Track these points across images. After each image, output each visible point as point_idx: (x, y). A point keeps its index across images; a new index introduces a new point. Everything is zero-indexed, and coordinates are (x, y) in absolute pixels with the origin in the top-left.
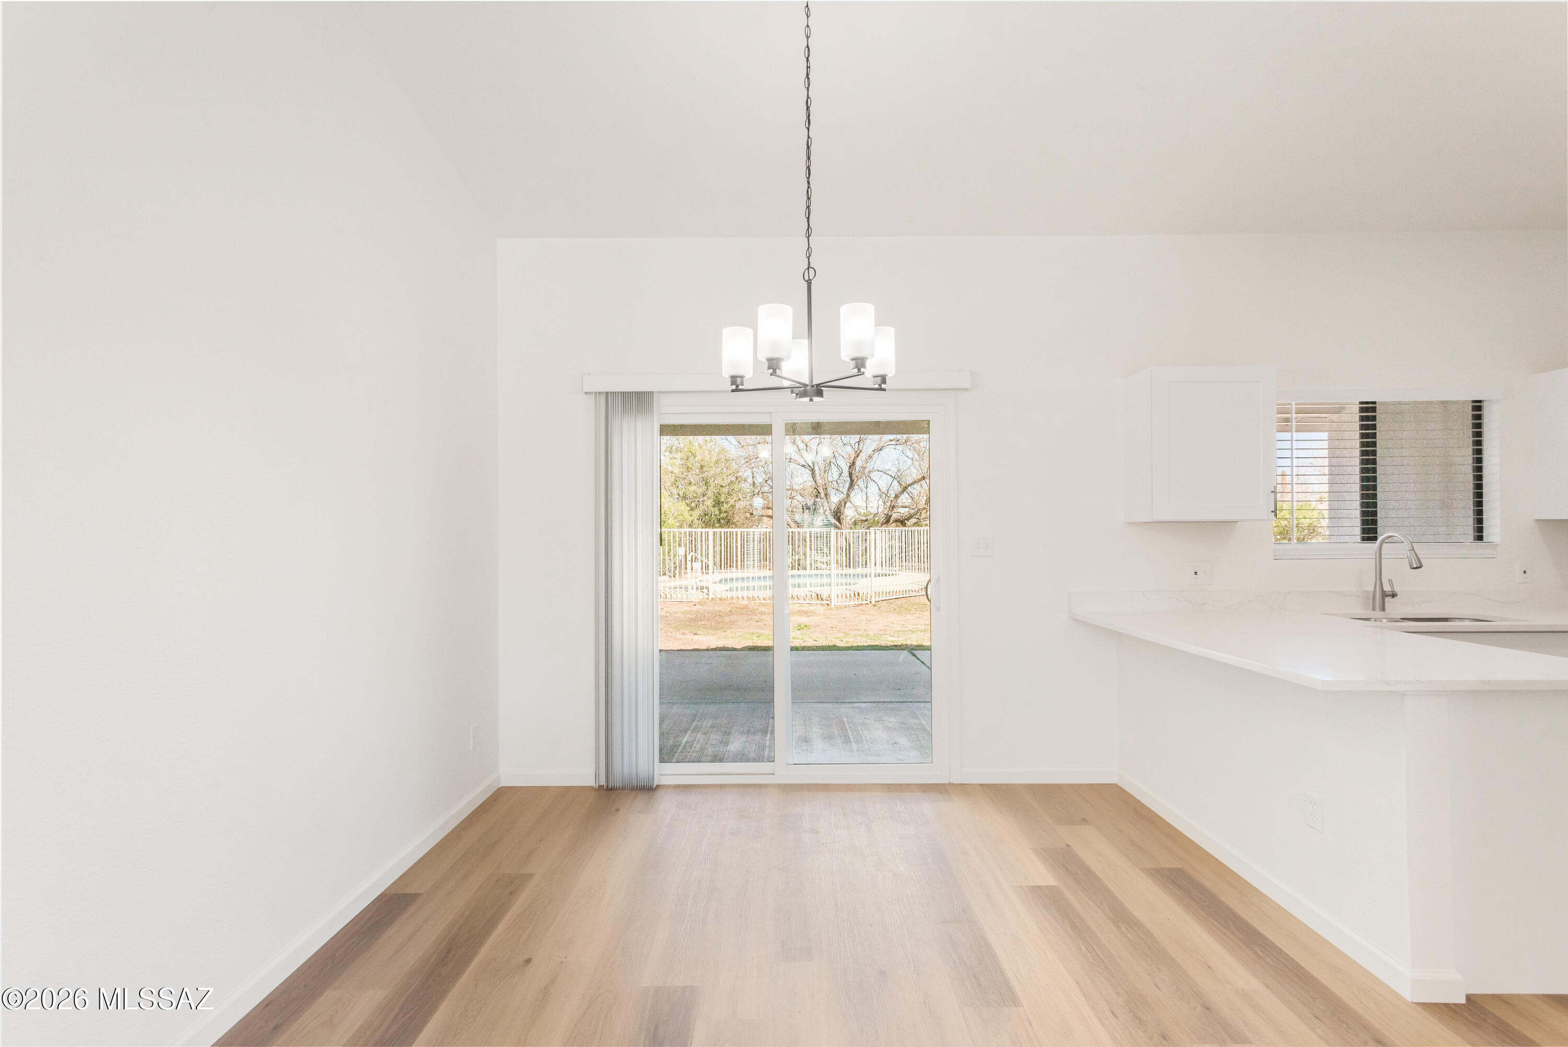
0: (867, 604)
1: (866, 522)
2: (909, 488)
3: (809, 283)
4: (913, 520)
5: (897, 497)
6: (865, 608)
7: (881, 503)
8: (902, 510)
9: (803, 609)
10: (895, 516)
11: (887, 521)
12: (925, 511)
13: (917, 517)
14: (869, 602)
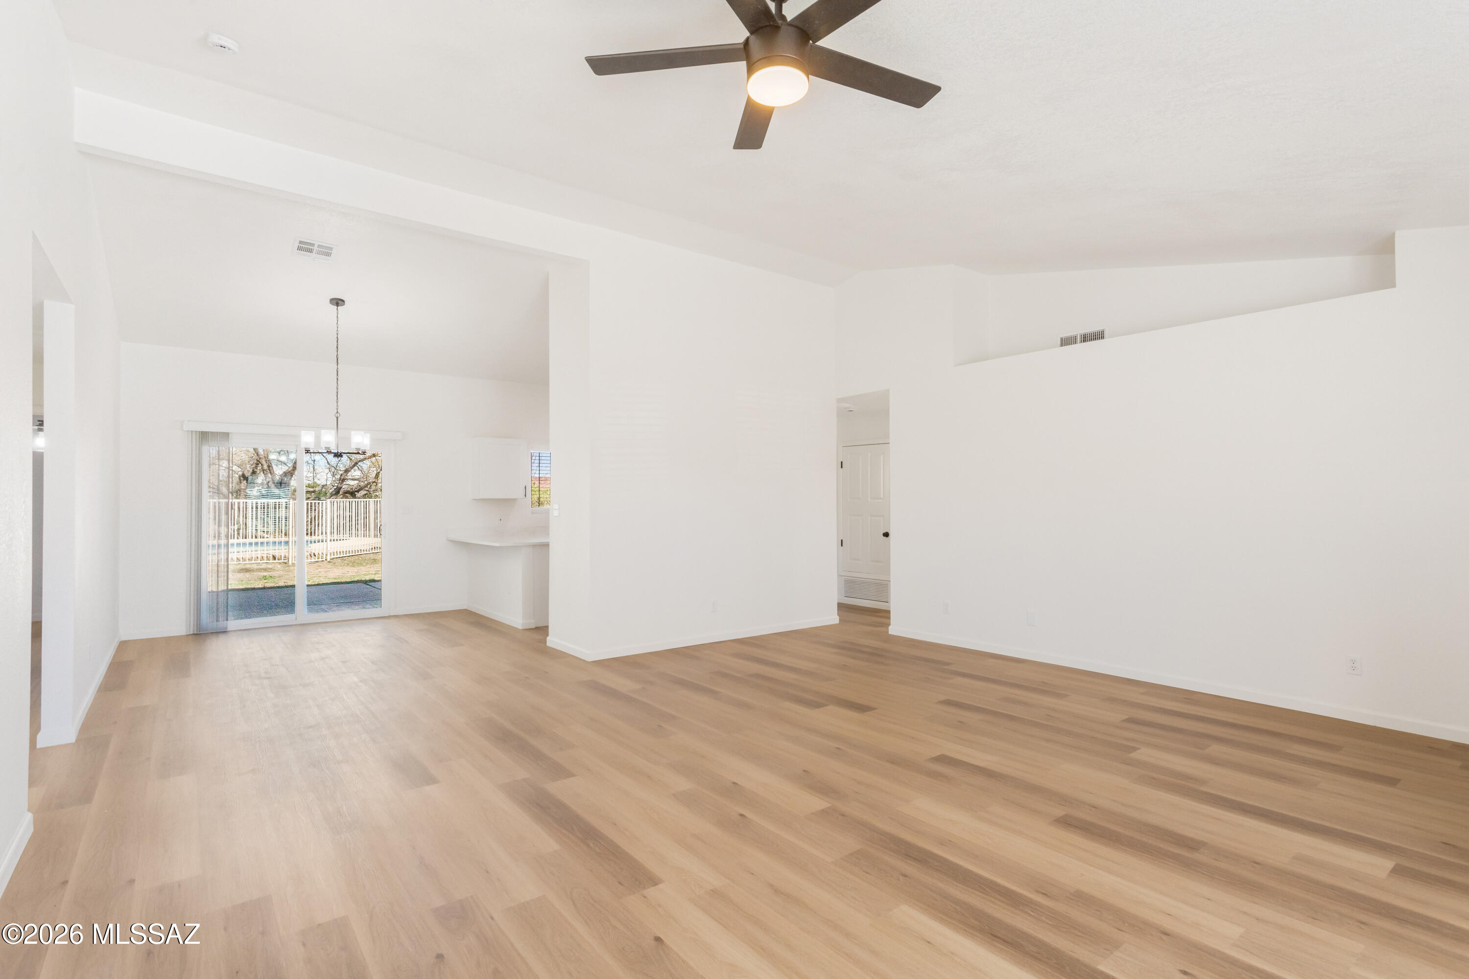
0: (323, 561)
1: (316, 493)
2: (359, 464)
3: (337, 418)
4: (363, 492)
5: (347, 471)
6: (321, 565)
7: (329, 475)
8: (352, 483)
9: (261, 567)
10: (345, 487)
11: (337, 492)
12: (375, 484)
13: (367, 489)
14: (324, 560)
